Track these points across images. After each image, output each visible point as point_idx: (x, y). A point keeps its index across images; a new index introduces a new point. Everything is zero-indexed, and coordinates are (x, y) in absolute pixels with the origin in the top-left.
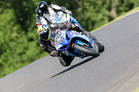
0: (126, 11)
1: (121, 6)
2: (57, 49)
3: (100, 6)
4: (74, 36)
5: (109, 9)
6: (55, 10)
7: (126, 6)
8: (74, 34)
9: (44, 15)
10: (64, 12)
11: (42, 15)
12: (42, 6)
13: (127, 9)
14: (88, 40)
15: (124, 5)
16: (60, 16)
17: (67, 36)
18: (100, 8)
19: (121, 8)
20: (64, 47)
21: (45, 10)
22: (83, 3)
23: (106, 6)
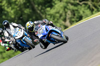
0: (77, 21)
1: (74, 18)
2: (39, 37)
3: (58, 18)
4: (51, 29)
5: (65, 20)
6: (14, 27)
7: (77, 18)
8: (50, 28)
9: (7, 29)
10: (20, 28)
11: (5, 29)
12: (6, 23)
13: (78, 20)
14: (60, 32)
15: (75, 17)
16: (17, 31)
17: (46, 29)
18: (58, 19)
19: (73, 20)
20: (44, 36)
21: (8, 26)
22: (46, 16)
23: (62, 18)
